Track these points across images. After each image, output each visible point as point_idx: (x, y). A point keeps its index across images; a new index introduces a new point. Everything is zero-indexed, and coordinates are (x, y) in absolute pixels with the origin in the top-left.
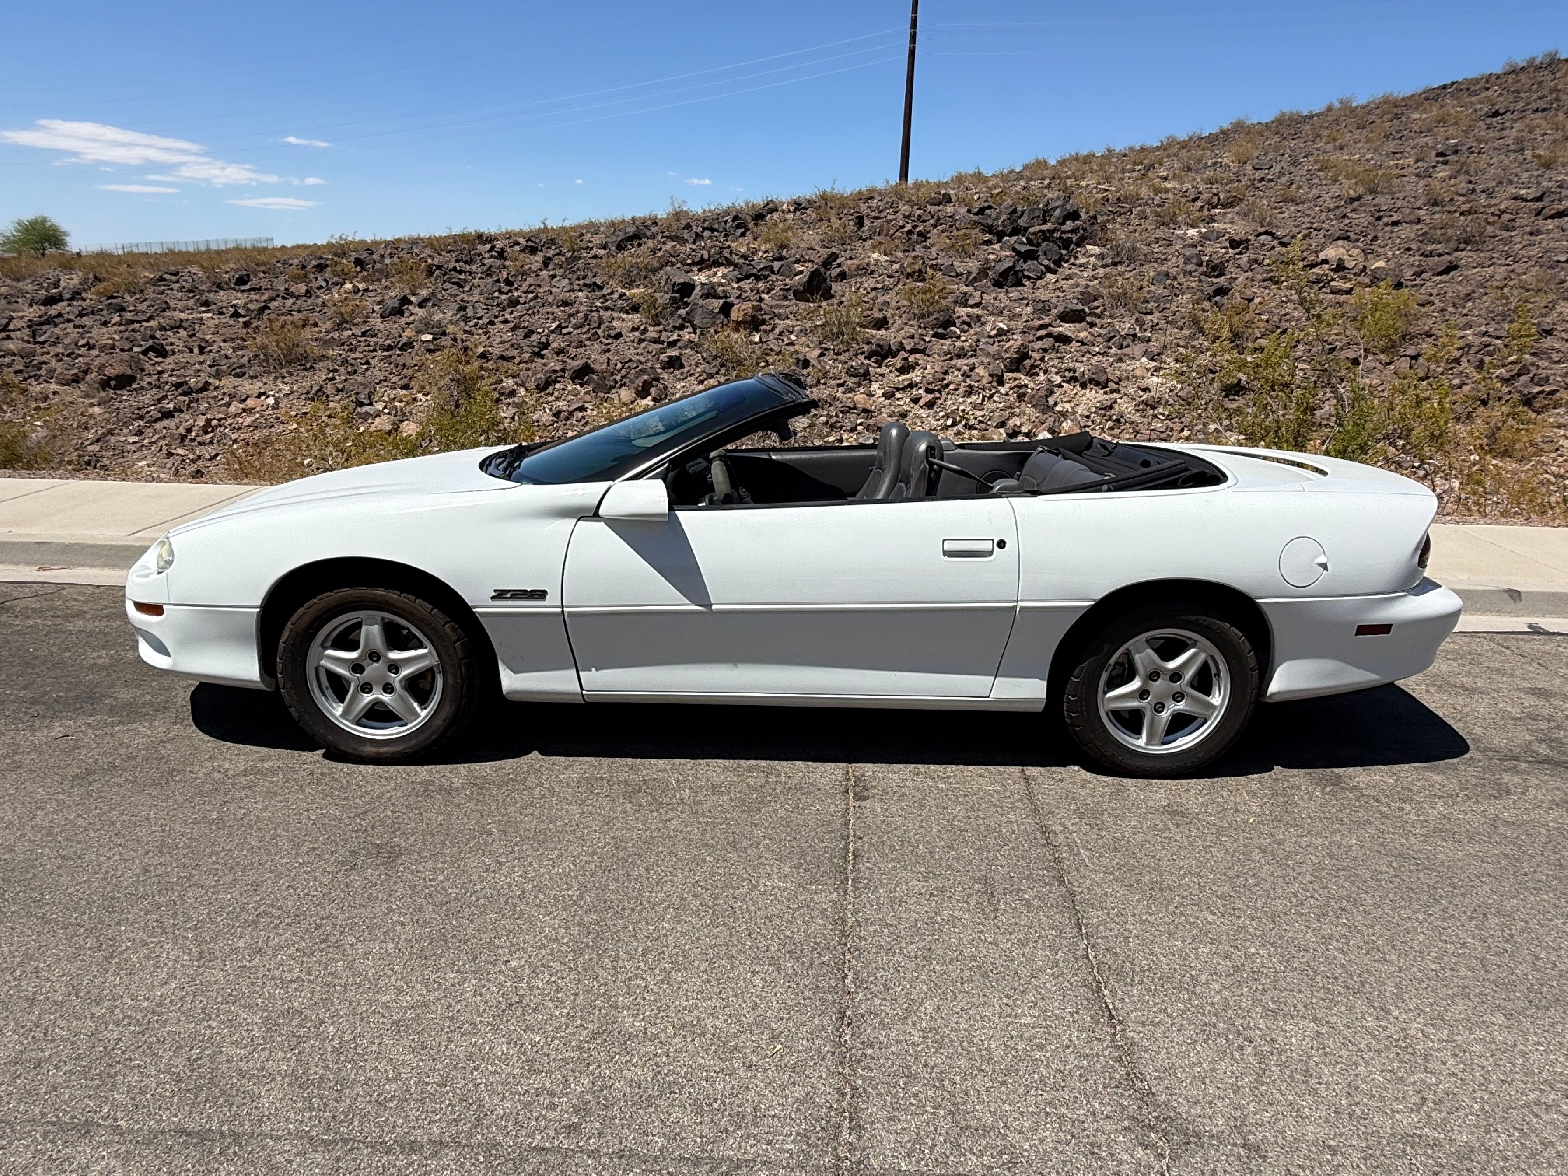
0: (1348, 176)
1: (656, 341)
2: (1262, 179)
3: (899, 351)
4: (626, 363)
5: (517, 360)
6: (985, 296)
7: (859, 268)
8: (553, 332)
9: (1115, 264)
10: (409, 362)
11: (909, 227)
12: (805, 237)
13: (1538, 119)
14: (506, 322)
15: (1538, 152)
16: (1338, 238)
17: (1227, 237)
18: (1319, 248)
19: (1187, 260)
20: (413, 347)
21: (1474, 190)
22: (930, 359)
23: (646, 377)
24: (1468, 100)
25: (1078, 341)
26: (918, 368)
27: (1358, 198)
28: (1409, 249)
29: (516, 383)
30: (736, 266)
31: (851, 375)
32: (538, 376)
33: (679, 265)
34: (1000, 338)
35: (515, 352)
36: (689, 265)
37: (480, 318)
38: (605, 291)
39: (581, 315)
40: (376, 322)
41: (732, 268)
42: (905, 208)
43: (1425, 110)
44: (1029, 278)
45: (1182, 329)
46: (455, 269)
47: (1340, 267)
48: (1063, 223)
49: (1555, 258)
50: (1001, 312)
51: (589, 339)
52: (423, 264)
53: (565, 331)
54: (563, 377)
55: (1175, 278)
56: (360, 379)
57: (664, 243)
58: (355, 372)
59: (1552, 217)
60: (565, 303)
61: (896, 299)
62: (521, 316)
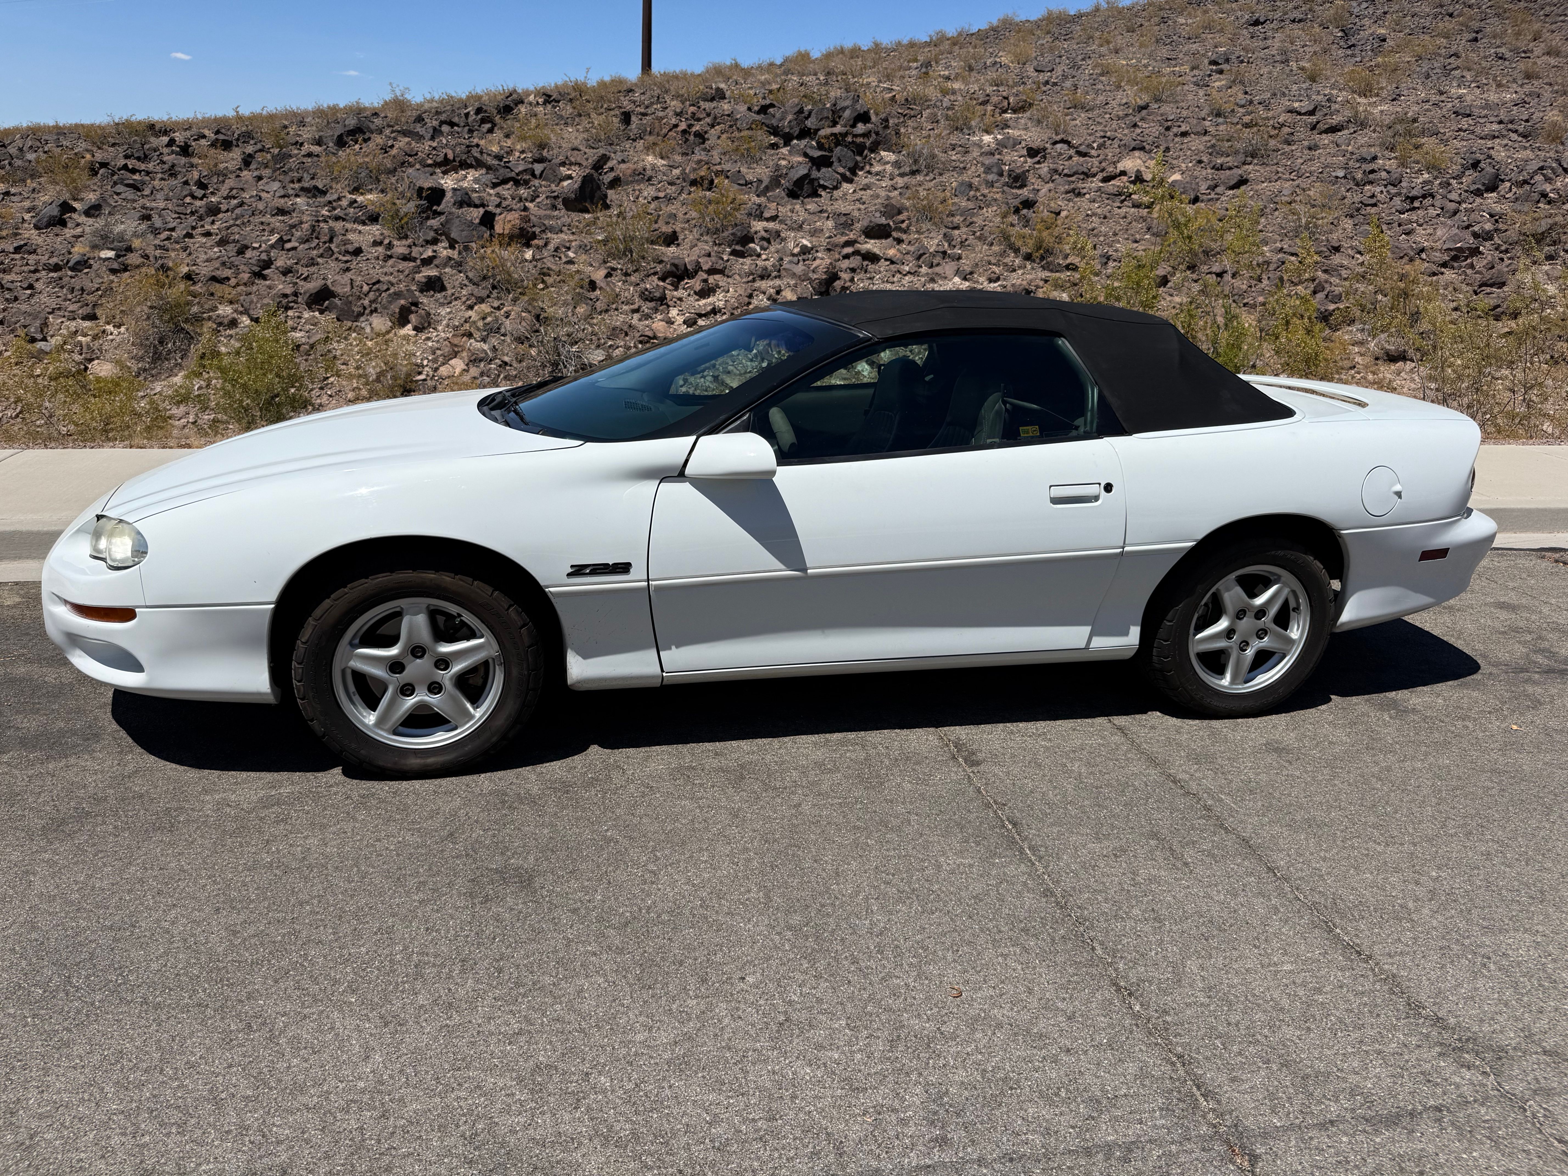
0: (1133, 82)
1: (405, 258)
2: (1047, 83)
3: (696, 272)
4: (374, 284)
5: (233, 282)
6: (780, 208)
7: (635, 173)
8: (272, 247)
9: (913, 173)
10: (89, 286)
11: (683, 126)
12: (566, 136)
13: (1296, 30)
14: (208, 234)
15: (1301, 63)
16: (1134, 149)
17: (1023, 144)
18: (1116, 159)
19: (988, 170)
20: (90, 267)
21: (1251, 102)
22: (729, 280)
23: (402, 302)
24: (1229, 6)
25: (886, 260)
26: (719, 291)
27: (1145, 107)
28: (1200, 162)
29: (236, 311)
30: (489, 168)
31: (646, 300)
32: (266, 301)
33: (418, 166)
34: (805, 257)
35: (227, 273)
36: (429, 166)
37: (173, 229)
38: (329, 197)
39: (305, 226)
40: (30, 234)
41: (484, 171)
42: (675, 105)
43: (1190, 14)
44: (825, 188)
45: (992, 244)
46: (125, 167)
47: (1139, 179)
48: (854, 126)
49: (1334, 174)
50: (801, 227)
51: (321, 256)
52: (83, 161)
53: (288, 246)
54: (296, 302)
55: (977, 190)
56: (24, 307)
57: (395, 139)
58: (16, 299)
59: (1326, 131)
60: (281, 212)
61: (683, 210)
62: (228, 228)
